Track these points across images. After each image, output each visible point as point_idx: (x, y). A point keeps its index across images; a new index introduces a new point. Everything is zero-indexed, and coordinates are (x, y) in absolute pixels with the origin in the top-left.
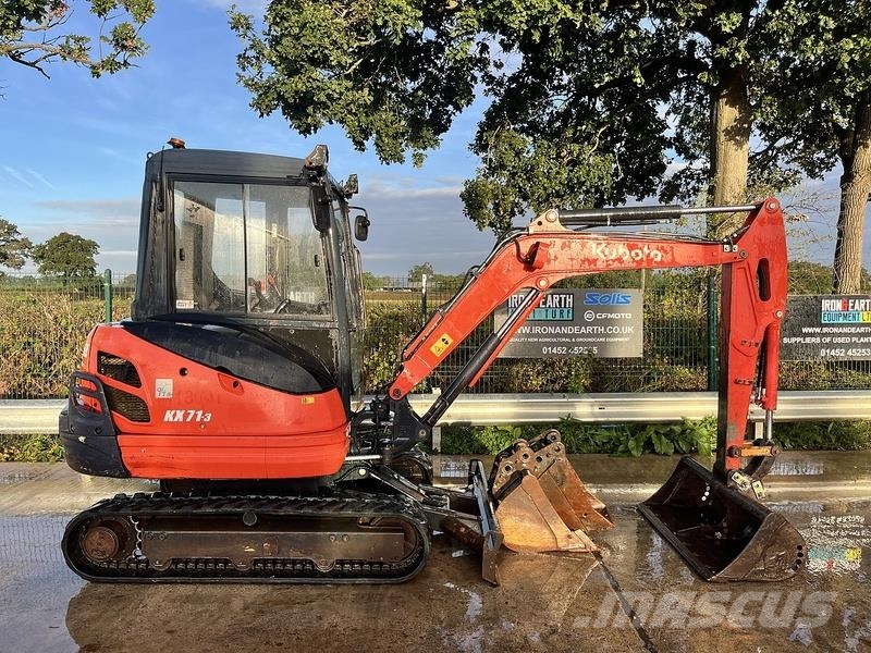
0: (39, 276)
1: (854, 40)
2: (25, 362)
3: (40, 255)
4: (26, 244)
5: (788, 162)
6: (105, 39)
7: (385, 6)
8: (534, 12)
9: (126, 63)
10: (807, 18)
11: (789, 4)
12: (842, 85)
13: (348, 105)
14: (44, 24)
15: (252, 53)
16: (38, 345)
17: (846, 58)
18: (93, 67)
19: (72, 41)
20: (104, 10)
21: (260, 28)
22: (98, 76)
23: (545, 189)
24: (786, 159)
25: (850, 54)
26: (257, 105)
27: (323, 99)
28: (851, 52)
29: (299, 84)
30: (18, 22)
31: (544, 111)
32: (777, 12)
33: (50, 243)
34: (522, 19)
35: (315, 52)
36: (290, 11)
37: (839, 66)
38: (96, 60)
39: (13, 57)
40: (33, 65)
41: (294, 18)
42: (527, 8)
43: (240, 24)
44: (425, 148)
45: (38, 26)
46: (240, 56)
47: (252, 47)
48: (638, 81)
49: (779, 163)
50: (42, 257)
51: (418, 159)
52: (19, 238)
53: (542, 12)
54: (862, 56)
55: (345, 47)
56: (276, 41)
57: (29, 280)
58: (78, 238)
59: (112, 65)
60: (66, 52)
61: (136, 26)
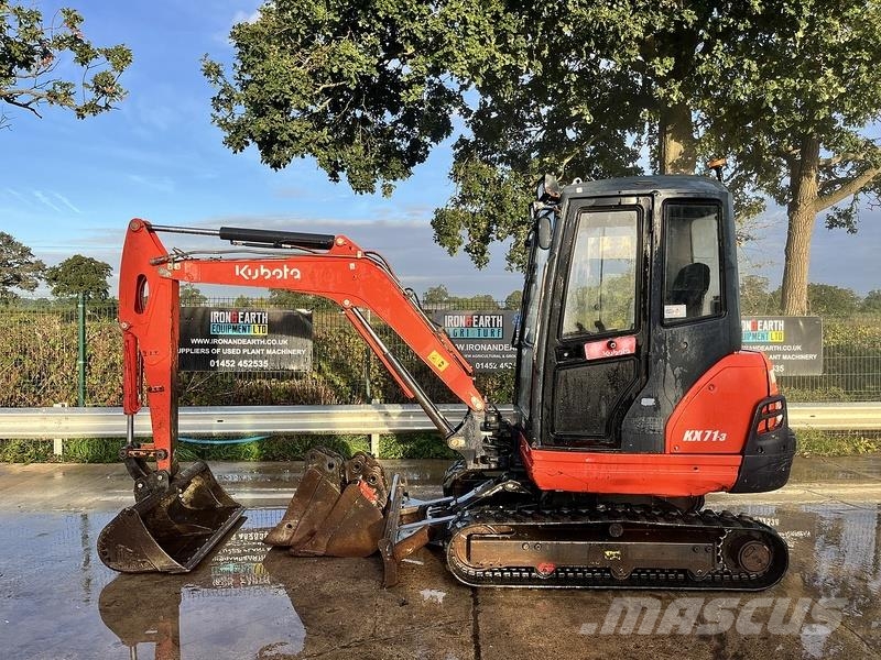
0: (52, 298)
1: (778, 81)
2: (16, 377)
3: (54, 277)
4: (39, 266)
5: (754, 190)
6: (88, 86)
7: (341, 56)
8: (474, 60)
9: (107, 107)
10: (733, 61)
11: (718, 49)
12: (771, 122)
13: (307, 144)
14: (33, 72)
15: (223, 97)
16: (28, 363)
17: (770, 98)
18: (78, 110)
19: (58, 87)
20: (86, 60)
21: (230, 75)
22: (83, 117)
23: (512, 217)
24: (752, 188)
25: (774, 95)
26: (228, 142)
27: (286, 138)
28: (775, 92)
29: (263, 124)
30: (10, 70)
31: (523, 141)
32: (708, 56)
33: (63, 265)
34: (464, 67)
35: (277, 97)
36: (256, 59)
37: (765, 105)
38: (80, 105)
39: (8, 100)
40: (26, 106)
41: (259, 67)
42: (467, 58)
43: (212, 71)
44: (395, 179)
45: (28, 74)
46: (214, 99)
47: (223, 91)
48: (588, 118)
49: (746, 190)
50: (55, 279)
51: (387, 190)
52: (33, 260)
53: (481, 61)
54: (784, 96)
55: (304, 93)
56: (245, 85)
57: (43, 302)
58: (91, 260)
59: (93, 108)
60: (53, 96)
61: (116, 74)
